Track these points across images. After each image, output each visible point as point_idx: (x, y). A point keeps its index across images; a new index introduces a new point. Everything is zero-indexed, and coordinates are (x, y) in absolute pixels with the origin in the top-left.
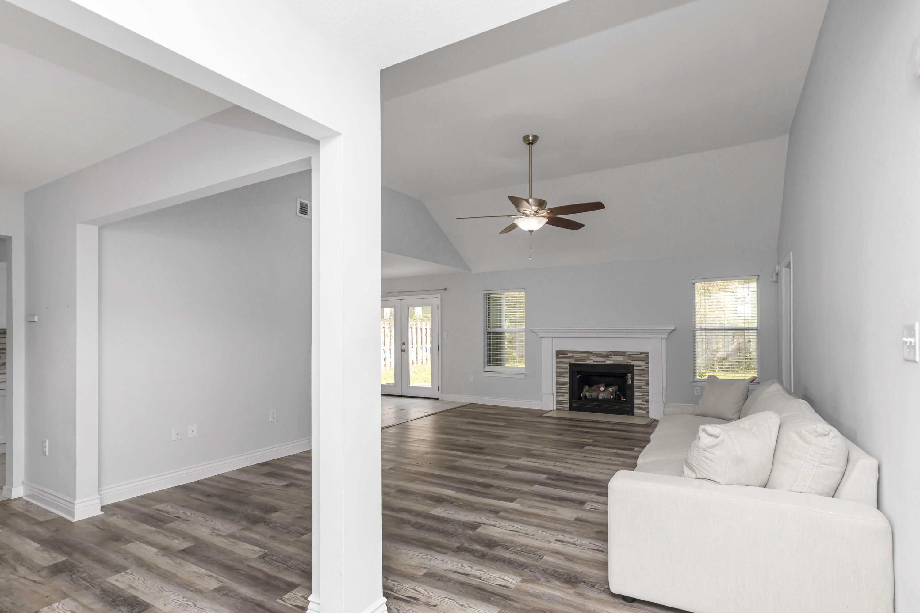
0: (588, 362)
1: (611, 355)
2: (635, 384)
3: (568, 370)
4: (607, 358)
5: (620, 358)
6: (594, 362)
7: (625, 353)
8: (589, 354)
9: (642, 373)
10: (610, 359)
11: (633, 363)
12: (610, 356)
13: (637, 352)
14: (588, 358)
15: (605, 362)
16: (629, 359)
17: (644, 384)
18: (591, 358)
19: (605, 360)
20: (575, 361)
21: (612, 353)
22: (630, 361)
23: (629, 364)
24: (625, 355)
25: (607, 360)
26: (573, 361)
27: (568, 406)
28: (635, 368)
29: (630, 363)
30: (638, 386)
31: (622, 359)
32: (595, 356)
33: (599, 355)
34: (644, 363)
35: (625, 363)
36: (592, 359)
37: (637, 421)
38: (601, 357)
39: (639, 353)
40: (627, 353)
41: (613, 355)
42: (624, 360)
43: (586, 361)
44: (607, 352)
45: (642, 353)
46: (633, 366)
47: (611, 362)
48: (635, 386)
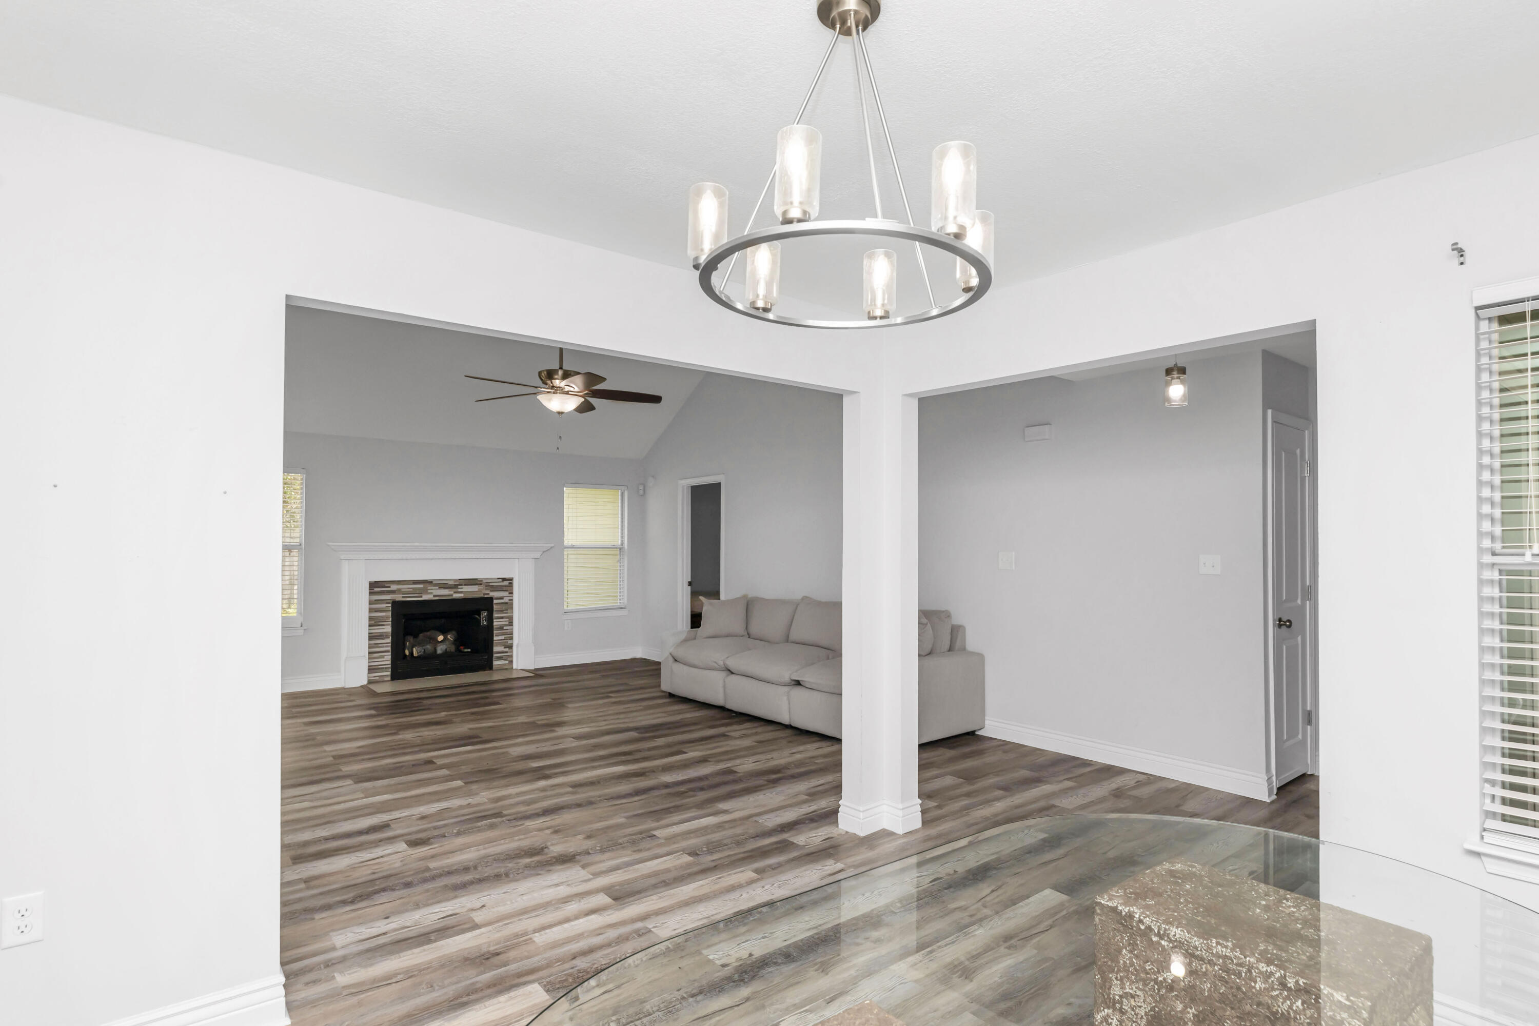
0: (425, 597)
1: (461, 585)
2: (495, 624)
3: (390, 614)
4: (455, 590)
5: (475, 588)
6: (434, 596)
7: (481, 581)
8: (427, 585)
9: (504, 607)
10: (460, 590)
11: (492, 594)
12: (459, 587)
13: (498, 578)
14: (425, 591)
15: (452, 595)
16: (486, 589)
17: (507, 623)
18: (429, 591)
19: (452, 593)
20: (403, 597)
21: (461, 581)
22: (487, 592)
23: (486, 596)
24: (481, 584)
25: (455, 592)
26: (399, 598)
27: (389, 673)
28: (495, 601)
29: (488, 594)
30: (498, 627)
31: (477, 590)
32: (437, 588)
33: (443, 585)
34: (506, 594)
35: (482, 596)
36: (432, 593)
37: (496, 676)
38: (445, 588)
39: (501, 580)
40: (484, 581)
41: (465, 585)
42: (480, 591)
43: (421, 597)
44: (455, 580)
45: (504, 579)
46: (491, 599)
47: (461, 595)
48: (495, 627)
